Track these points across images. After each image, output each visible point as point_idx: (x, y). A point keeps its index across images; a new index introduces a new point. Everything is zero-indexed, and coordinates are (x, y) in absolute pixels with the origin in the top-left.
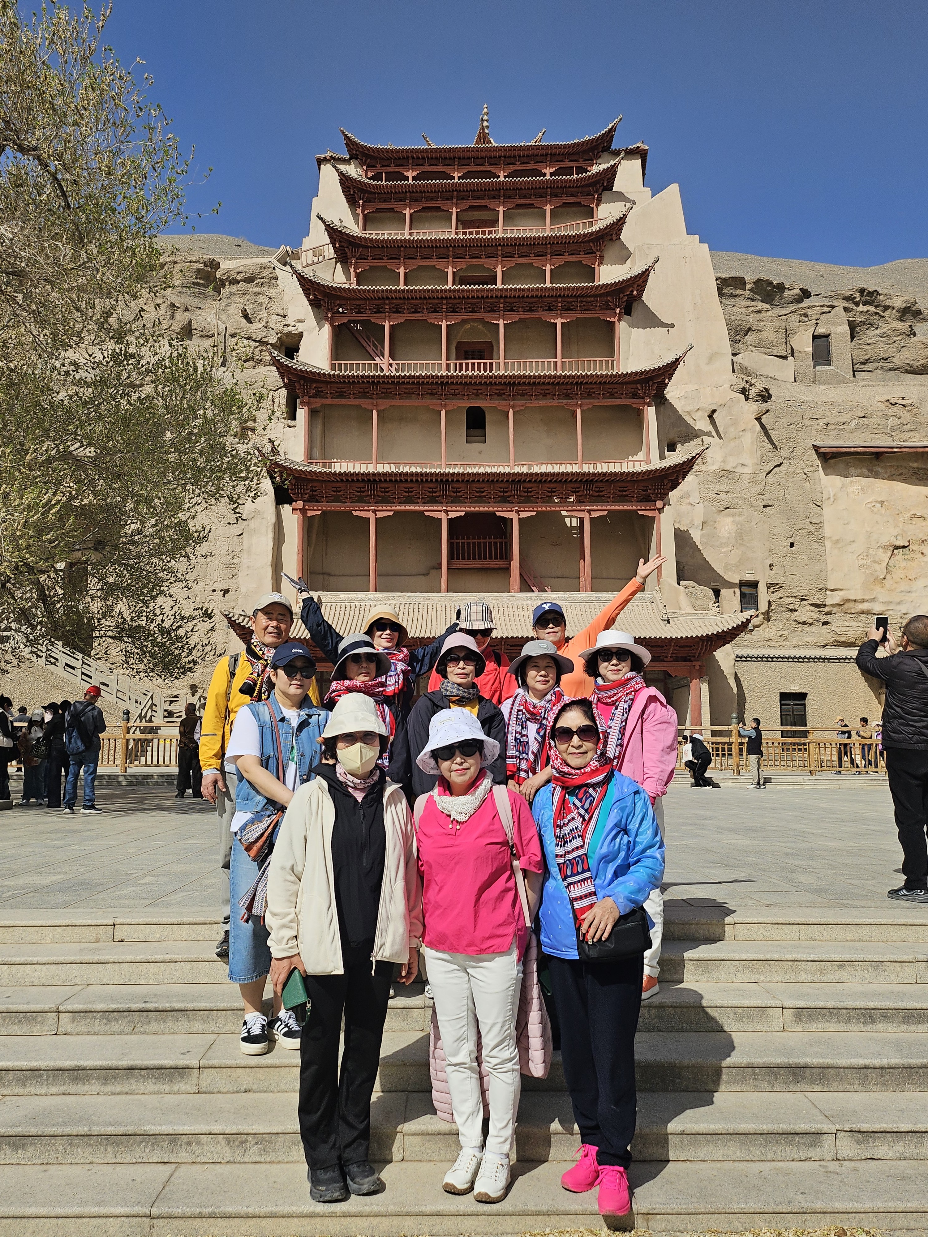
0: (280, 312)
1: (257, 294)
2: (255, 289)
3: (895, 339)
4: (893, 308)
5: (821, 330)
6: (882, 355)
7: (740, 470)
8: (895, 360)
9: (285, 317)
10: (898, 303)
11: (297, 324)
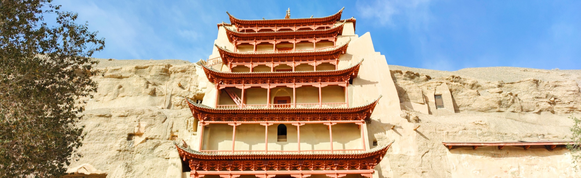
0: (196, 84)
1: (186, 77)
2: (186, 75)
3: (471, 97)
4: (468, 84)
5: (437, 93)
6: (466, 104)
7: (408, 154)
8: (472, 106)
9: (197, 86)
10: (470, 82)
11: (203, 89)
